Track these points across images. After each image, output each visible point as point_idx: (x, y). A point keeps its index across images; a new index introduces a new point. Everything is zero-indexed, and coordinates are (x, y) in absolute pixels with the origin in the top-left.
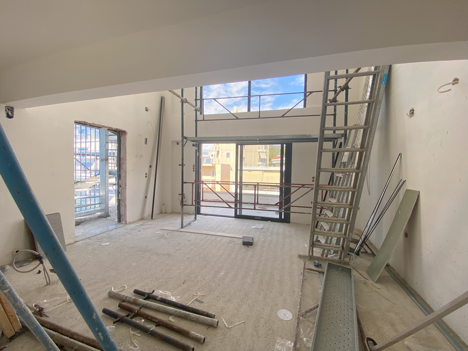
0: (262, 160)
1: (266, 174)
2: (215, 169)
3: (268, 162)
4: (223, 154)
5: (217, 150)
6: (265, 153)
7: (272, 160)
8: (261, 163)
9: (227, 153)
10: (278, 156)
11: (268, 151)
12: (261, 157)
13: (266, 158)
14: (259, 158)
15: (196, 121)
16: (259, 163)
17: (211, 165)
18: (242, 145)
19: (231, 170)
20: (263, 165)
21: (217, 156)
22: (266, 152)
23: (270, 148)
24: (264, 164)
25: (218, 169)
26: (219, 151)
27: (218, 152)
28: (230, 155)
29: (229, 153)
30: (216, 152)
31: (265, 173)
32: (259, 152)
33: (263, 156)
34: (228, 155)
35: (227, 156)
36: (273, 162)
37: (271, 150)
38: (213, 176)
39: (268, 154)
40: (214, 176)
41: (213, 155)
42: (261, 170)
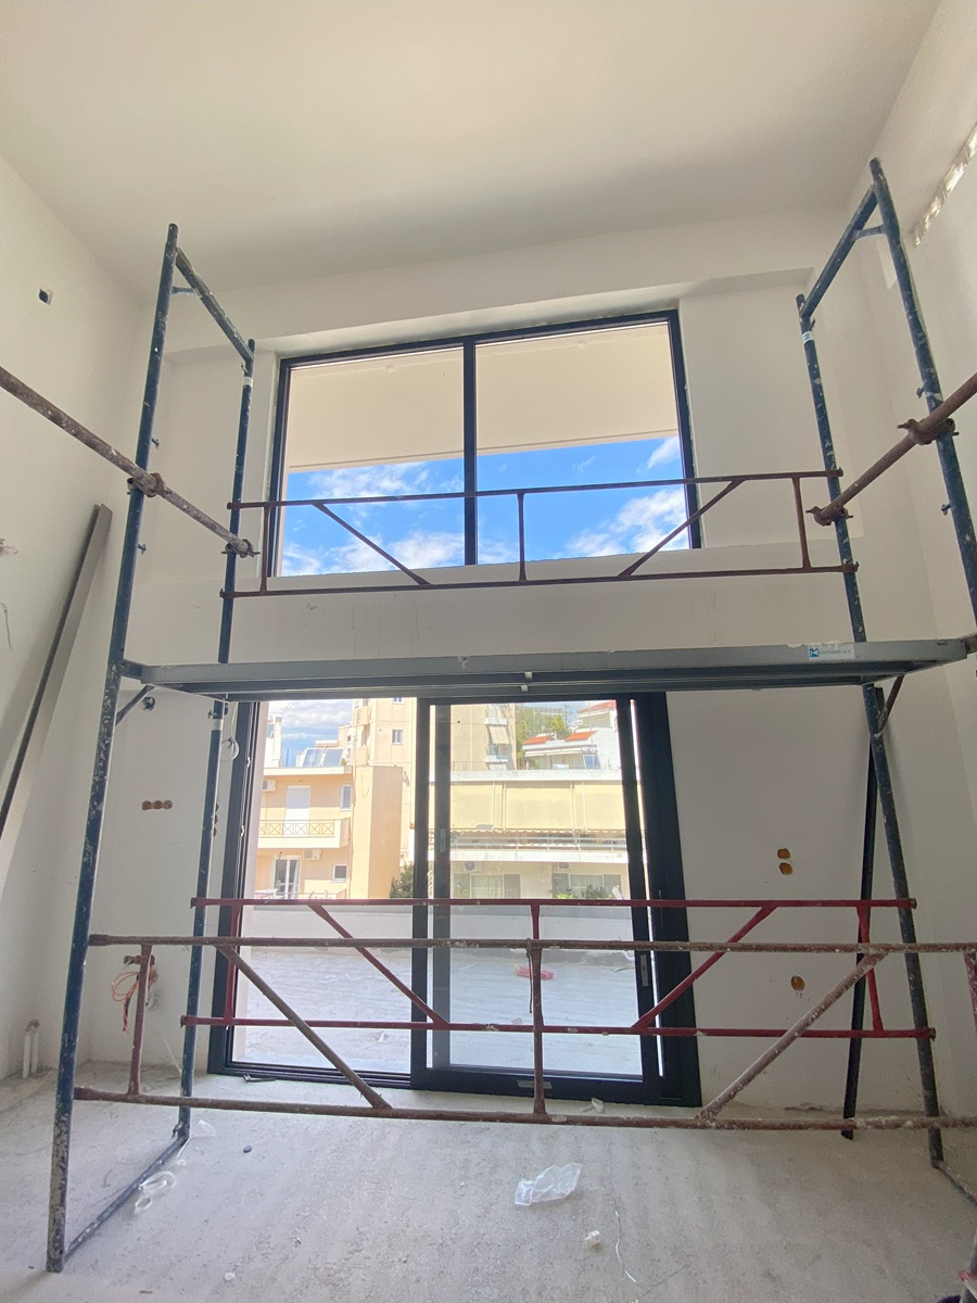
0: (496, 749)
1: (512, 793)
2: (353, 783)
3: (514, 756)
4: (381, 733)
5: (364, 721)
6: (504, 729)
7: (524, 748)
8: (494, 758)
9: (394, 731)
10: (539, 736)
11: (513, 722)
12: (495, 741)
13: (507, 742)
14: (488, 742)
15: (229, 595)
16: (489, 759)
17: (339, 770)
18: (444, 703)
19: (404, 784)
20: (501, 763)
21: (364, 741)
22: (506, 726)
23: (516, 714)
24: (503, 760)
25: (364, 784)
26: (369, 725)
27: (367, 728)
28: (403, 735)
29: (400, 732)
30: (361, 729)
31: (509, 790)
32: (488, 726)
33: (500, 737)
34: (397, 736)
35: (394, 741)
36: (528, 754)
37: (520, 719)
38: (345, 806)
39: (513, 730)
40: (348, 806)
41: (352, 739)
42: (497, 783)
